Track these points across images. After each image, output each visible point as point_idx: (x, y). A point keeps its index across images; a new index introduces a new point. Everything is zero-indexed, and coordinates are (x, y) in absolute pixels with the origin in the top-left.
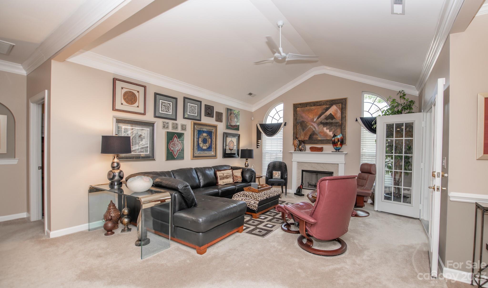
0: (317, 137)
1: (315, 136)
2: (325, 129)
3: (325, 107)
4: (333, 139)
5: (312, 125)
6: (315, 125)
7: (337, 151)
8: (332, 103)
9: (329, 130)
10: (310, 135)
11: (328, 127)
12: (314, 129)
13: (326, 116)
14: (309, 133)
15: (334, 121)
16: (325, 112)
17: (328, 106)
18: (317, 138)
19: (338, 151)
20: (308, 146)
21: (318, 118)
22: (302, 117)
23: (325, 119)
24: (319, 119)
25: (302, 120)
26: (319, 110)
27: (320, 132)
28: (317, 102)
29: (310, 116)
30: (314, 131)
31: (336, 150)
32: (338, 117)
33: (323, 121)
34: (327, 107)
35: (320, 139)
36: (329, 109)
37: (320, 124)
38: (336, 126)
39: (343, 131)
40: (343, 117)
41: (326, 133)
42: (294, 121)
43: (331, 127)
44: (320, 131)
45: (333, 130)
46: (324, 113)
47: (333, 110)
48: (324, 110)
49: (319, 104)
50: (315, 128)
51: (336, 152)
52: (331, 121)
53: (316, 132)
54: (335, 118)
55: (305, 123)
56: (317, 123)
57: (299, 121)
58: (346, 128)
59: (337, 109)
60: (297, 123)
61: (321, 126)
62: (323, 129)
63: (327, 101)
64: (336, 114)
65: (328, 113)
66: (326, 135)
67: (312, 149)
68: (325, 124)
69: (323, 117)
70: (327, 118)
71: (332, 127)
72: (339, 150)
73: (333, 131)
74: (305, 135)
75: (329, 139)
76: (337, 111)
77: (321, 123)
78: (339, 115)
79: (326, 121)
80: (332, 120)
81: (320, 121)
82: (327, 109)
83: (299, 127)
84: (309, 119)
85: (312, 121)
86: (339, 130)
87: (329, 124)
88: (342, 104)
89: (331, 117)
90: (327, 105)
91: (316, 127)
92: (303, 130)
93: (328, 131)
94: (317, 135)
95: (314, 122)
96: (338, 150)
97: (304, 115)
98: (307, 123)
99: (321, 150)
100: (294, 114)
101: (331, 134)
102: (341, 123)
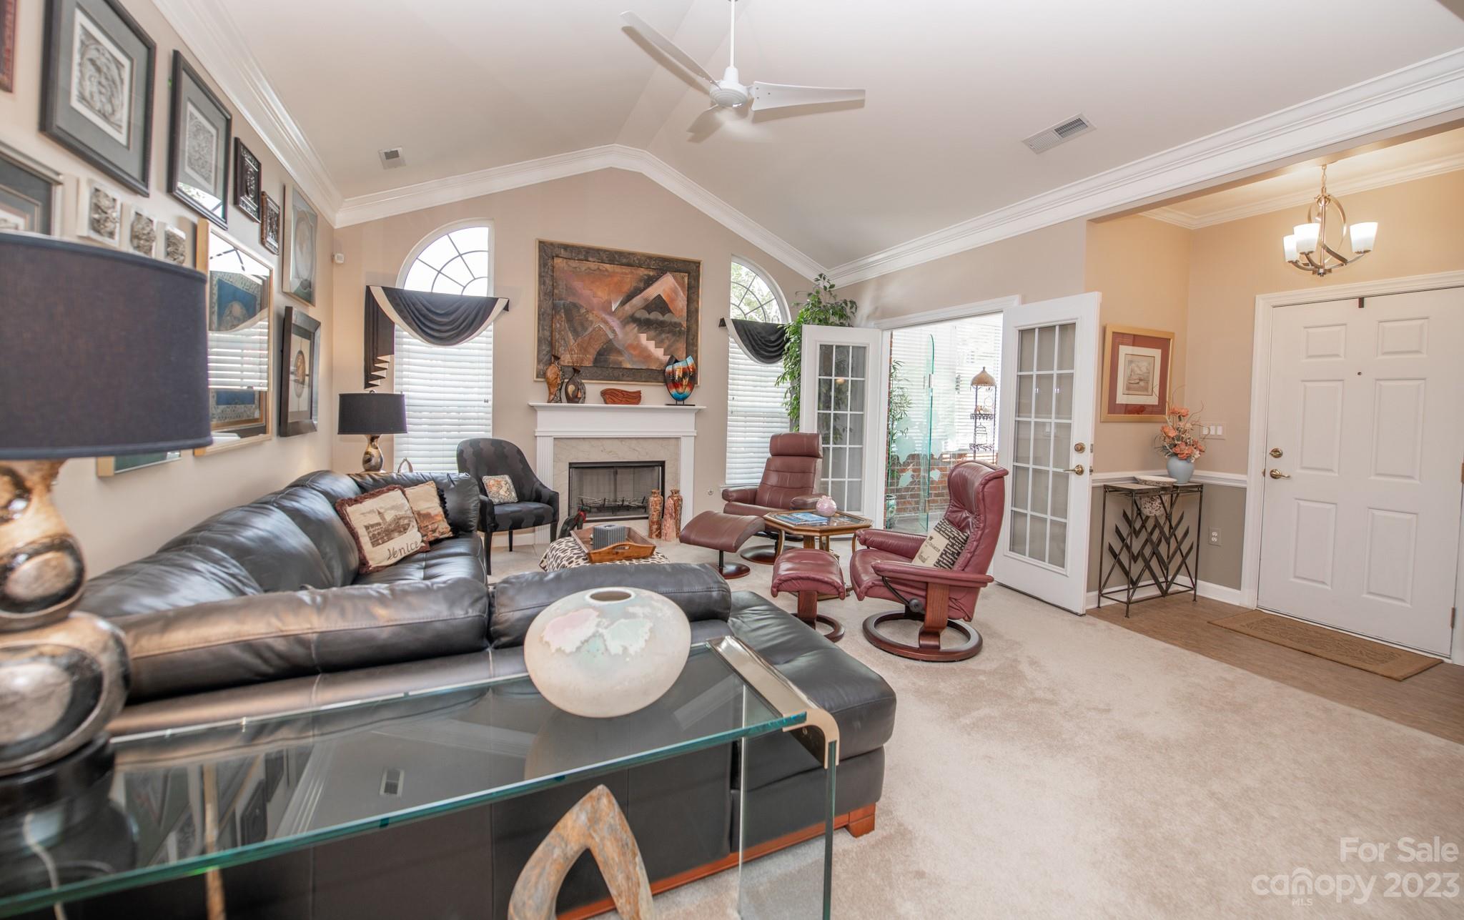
0: (620, 359)
1: (612, 358)
2: (643, 337)
3: (642, 272)
4: (669, 369)
5: (606, 322)
6: (615, 323)
7: (678, 403)
8: (664, 265)
9: (653, 342)
10: (600, 354)
11: (652, 333)
12: (611, 336)
13: (646, 300)
14: (597, 346)
15: (667, 318)
16: (644, 289)
17: (651, 274)
18: (621, 362)
19: (682, 403)
20: (593, 389)
21: (623, 303)
22: (570, 290)
23: (643, 308)
24: (627, 307)
25: (570, 299)
26: (630, 278)
27: (631, 346)
28: (621, 254)
29: (600, 293)
30: (610, 340)
31: (677, 399)
32: (678, 309)
33: (638, 315)
34: (649, 276)
35: (629, 366)
36: (653, 282)
37: (628, 323)
38: (674, 334)
39: (692, 349)
40: (692, 313)
41: (645, 349)
42: (539, 301)
43: (660, 334)
44: (629, 342)
45: (667, 343)
46: (641, 291)
47: (665, 286)
48: (641, 281)
49: (624, 261)
50: (614, 331)
51: (676, 405)
52: (660, 318)
53: (616, 344)
54: (670, 311)
55: (583, 311)
56: (619, 319)
57: (562, 302)
58: (697, 340)
59: (678, 286)
60: (555, 307)
61: (633, 328)
62: (637, 338)
63: (650, 258)
64: (673, 300)
65: (653, 292)
66: (648, 357)
67: (609, 396)
68: (645, 325)
69: (637, 301)
70: (649, 307)
71: (664, 336)
72: (683, 399)
73: (665, 346)
74: (584, 349)
75: (654, 368)
76: (675, 291)
77: (633, 319)
78: (681, 303)
79: (646, 315)
80: (663, 315)
81: (630, 313)
82: (649, 281)
83: (561, 323)
84: (595, 301)
85: (606, 307)
86: (681, 347)
87: (654, 326)
88: (689, 274)
89: (660, 305)
90: (648, 268)
91: (617, 330)
92: (576, 333)
93: (651, 345)
94: (619, 352)
95: (612, 314)
96: (680, 399)
97: (578, 285)
98: (587, 312)
99: (635, 398)
100: (540, 276)
101: (659, 353)
102: (685, 325)
